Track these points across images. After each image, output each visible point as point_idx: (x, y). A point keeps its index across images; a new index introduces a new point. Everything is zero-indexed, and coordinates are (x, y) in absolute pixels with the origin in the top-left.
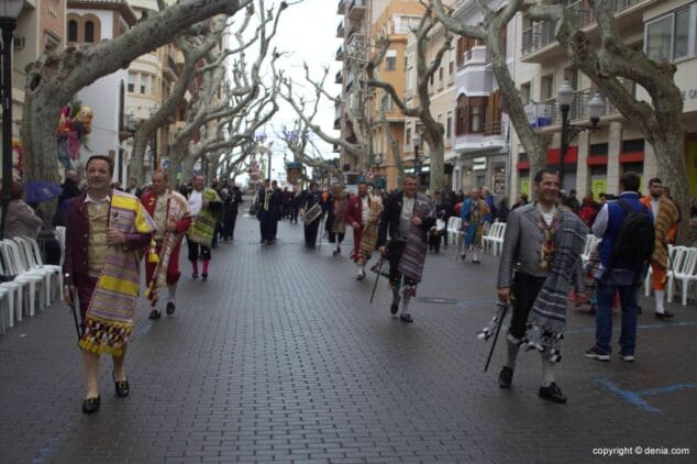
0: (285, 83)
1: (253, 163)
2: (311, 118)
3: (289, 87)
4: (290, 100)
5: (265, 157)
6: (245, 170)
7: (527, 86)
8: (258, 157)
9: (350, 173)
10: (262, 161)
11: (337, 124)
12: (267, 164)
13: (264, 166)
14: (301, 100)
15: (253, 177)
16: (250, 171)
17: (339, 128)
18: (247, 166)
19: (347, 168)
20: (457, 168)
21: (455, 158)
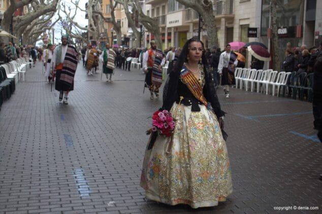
0: (62, 5)
1: (45, 35)
2: (73, 18)
3: (64, 6)
4: (65, 12)
5: (51, 31)
6: (41, 39)
7: (148, 11)
8: (47, 31)
9: (93, 40)
10: (49, 34)
11: (87, 16)
12: (52, 35)
13: (50, 37)
14: (69, 8)
15: (45, 42)
16: (43, 39)
17: (88, 18)
18: (42, 36)
19: (91, 38)
20: (131, 39)
21: (130, 36)
